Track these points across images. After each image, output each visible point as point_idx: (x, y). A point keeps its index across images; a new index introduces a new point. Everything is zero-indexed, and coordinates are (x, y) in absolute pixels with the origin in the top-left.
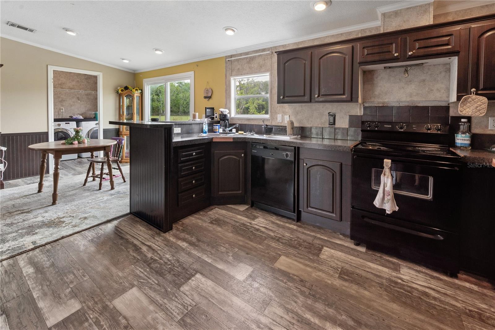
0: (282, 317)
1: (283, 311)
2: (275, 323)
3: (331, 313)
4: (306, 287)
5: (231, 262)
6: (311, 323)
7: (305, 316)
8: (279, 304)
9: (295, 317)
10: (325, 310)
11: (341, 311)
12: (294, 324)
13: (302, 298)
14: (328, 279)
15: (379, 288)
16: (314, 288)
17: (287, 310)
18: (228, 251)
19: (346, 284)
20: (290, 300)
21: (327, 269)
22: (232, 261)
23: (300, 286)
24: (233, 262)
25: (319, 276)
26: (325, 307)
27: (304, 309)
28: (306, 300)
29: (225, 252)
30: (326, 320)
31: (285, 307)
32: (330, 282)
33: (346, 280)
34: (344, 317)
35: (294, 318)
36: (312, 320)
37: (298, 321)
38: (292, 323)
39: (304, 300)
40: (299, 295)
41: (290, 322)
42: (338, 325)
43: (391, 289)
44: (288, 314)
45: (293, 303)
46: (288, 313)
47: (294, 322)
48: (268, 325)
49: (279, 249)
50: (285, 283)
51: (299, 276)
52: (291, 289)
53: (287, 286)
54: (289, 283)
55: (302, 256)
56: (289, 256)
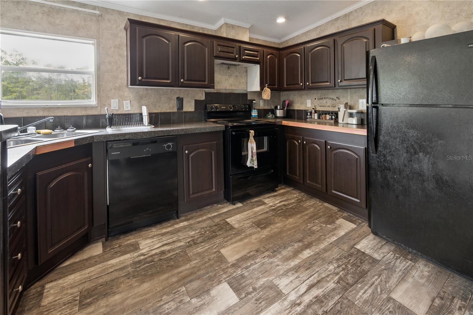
0: (291, 282)
1: (285, 278)
2: (296, 290)
3: (292, 250)
4: (265, 252)
5: (202, 303)
6: (298, 265)
7: (292, 266)
8: (278, 278)
9: (293, 272)
10: (289, 251)
11: (291, 244)
12: (298, 276)
13: (275, 260)
14: (261, 235)
15: (277, 218)
16: (267, 247)
17: (285, 275)
18: (178, 300)
19: (268, 229)
20: (275, 268)
21: (251, 231)
22: (201, 301)
23: (262, 255)
24: (204, 301)
25: (256, 239)
26: (287, 250)
27: (286, 263)
28: (278, 258)
29: (179, 304)
30: (297, 255)
31: (282, 275)
32: (264, 236)
33: (265, 228)
34: (296, 245)
35: (293, 274)
36: (296, 263)
37: (296, 272)
38: (298, 277)
39: (277, 259)
40: (271, 260)
41: (296, 278)
42: (302, 251)
43: (278, 214)
44: (289, 276)
45: (279, 267)
46: (287, 276)
47: (296, 275)
48: (298, 295)
49: (209, 248)
50: (256, 263)
51: (251, 250)
52: (264, 263)
53: (259, 264)
54: (257, 261)
55: (229, 238)
56: (223, 245)
